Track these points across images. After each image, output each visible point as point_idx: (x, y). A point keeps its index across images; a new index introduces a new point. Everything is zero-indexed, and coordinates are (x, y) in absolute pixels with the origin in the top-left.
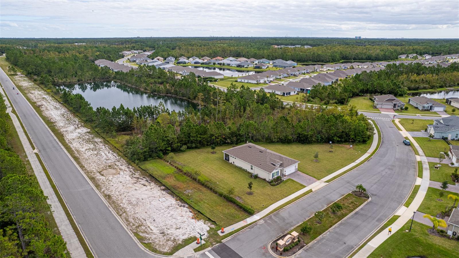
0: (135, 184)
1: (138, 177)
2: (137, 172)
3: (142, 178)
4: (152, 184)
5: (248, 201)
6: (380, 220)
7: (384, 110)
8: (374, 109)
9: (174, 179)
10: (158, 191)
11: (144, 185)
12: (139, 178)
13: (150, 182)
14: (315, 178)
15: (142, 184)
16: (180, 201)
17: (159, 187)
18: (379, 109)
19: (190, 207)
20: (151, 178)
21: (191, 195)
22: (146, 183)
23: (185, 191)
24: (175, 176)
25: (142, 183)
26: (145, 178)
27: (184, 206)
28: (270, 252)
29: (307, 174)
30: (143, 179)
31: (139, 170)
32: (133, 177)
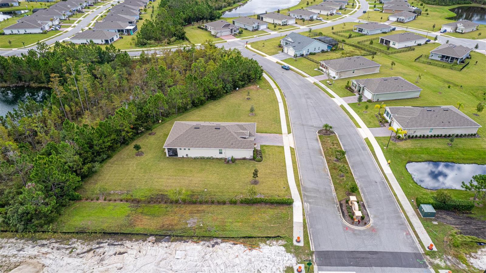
0: (104, 262)
1: (86, 248)
2: (74, 243)
3: (97, 246)
4: (128, 243)
5: (266, 192)
6: (364, 149)
7: (226, 37)
8: (216, 39)
9: (147, 217)
10: (154, 248)
11: (120, 254)
12: (91, 250)
13: (120, 243)
14: (276, 133)
15: (115, 254)
16: (202, 240)
17: (144, 241)
18: (221, 37)
19: (225, 239)
20: (111, 237)
21: (203, 224)
22: (119, 249)
23: (187, 224)
24: (142, 213)
25: (112, 252)
26: (102, 243)
27: (217, 243)
28: (355, 228)
29: (266, 133)
30: (101, 245)
31: (71, 238)
32: (78, 254)
